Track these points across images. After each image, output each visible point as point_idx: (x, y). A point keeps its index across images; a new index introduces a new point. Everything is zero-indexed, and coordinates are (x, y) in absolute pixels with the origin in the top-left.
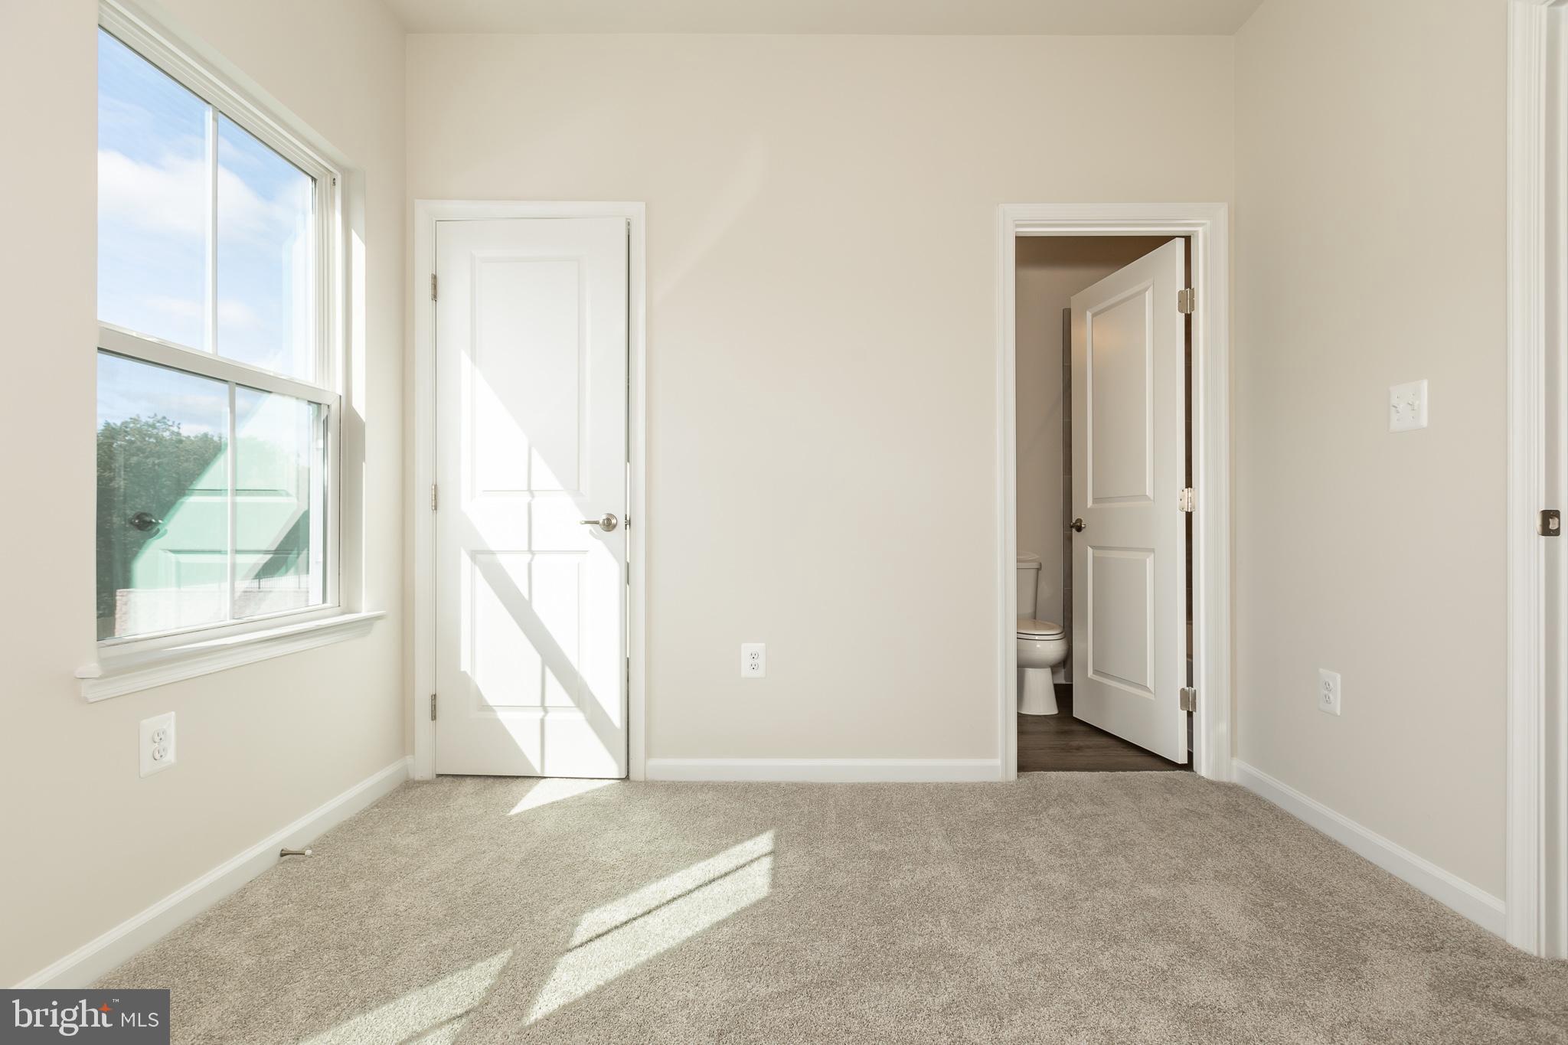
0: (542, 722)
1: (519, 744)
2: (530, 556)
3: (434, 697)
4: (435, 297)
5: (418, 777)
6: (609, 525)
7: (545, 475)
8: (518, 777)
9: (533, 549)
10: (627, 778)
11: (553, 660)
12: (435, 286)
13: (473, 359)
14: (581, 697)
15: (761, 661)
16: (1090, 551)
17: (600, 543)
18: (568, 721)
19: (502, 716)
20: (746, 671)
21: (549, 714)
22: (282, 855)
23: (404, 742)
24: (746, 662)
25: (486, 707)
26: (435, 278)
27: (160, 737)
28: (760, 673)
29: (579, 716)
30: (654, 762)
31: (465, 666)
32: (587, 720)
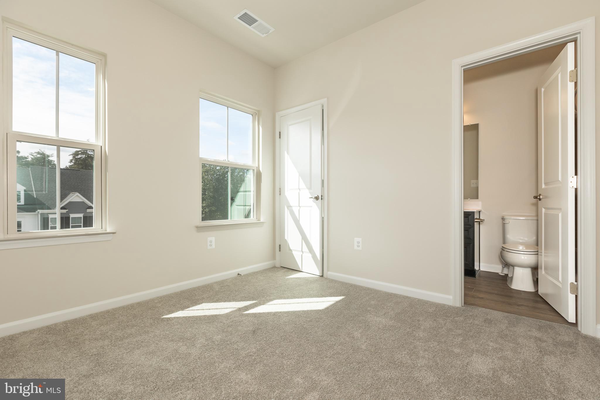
0: (302, 255)
1: (297, 261)
2: (299, 207)
3: (280, 245)
4: (280, 138)
5: (276, 266)
6: (317, 198)
7: (303, 185)
8: (297, 270)
9: (300, 205)
10: (322, 276)
11: (304, 237)
12: (280, 135)
13: (288, 153)
14: (311, 250)
15: (360, 244)
16: (543, 210)
17: (315, 204)
18: (308, 256)
19: (294, 252)
20: (356, 247)
21: (304, 254)
22: (238, 275)
23: (274, 257)
24: (356, 244)
25: (290, 250)
26: (280, 132)
27: (211, 242)
28: (360, 248)
29: (310, 255)
30: (329, 273)
31: (286, 238)
32: (312, 257)
